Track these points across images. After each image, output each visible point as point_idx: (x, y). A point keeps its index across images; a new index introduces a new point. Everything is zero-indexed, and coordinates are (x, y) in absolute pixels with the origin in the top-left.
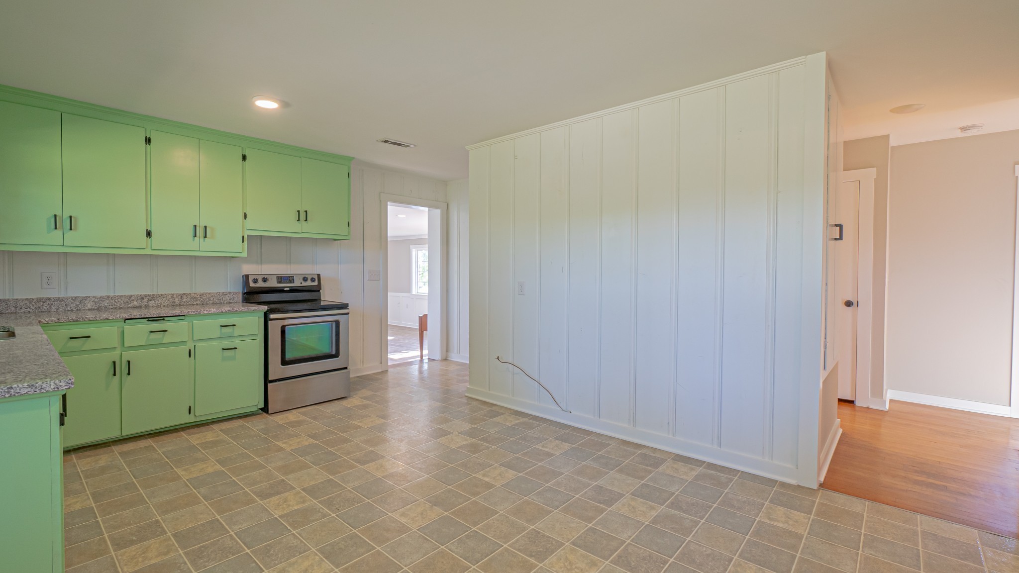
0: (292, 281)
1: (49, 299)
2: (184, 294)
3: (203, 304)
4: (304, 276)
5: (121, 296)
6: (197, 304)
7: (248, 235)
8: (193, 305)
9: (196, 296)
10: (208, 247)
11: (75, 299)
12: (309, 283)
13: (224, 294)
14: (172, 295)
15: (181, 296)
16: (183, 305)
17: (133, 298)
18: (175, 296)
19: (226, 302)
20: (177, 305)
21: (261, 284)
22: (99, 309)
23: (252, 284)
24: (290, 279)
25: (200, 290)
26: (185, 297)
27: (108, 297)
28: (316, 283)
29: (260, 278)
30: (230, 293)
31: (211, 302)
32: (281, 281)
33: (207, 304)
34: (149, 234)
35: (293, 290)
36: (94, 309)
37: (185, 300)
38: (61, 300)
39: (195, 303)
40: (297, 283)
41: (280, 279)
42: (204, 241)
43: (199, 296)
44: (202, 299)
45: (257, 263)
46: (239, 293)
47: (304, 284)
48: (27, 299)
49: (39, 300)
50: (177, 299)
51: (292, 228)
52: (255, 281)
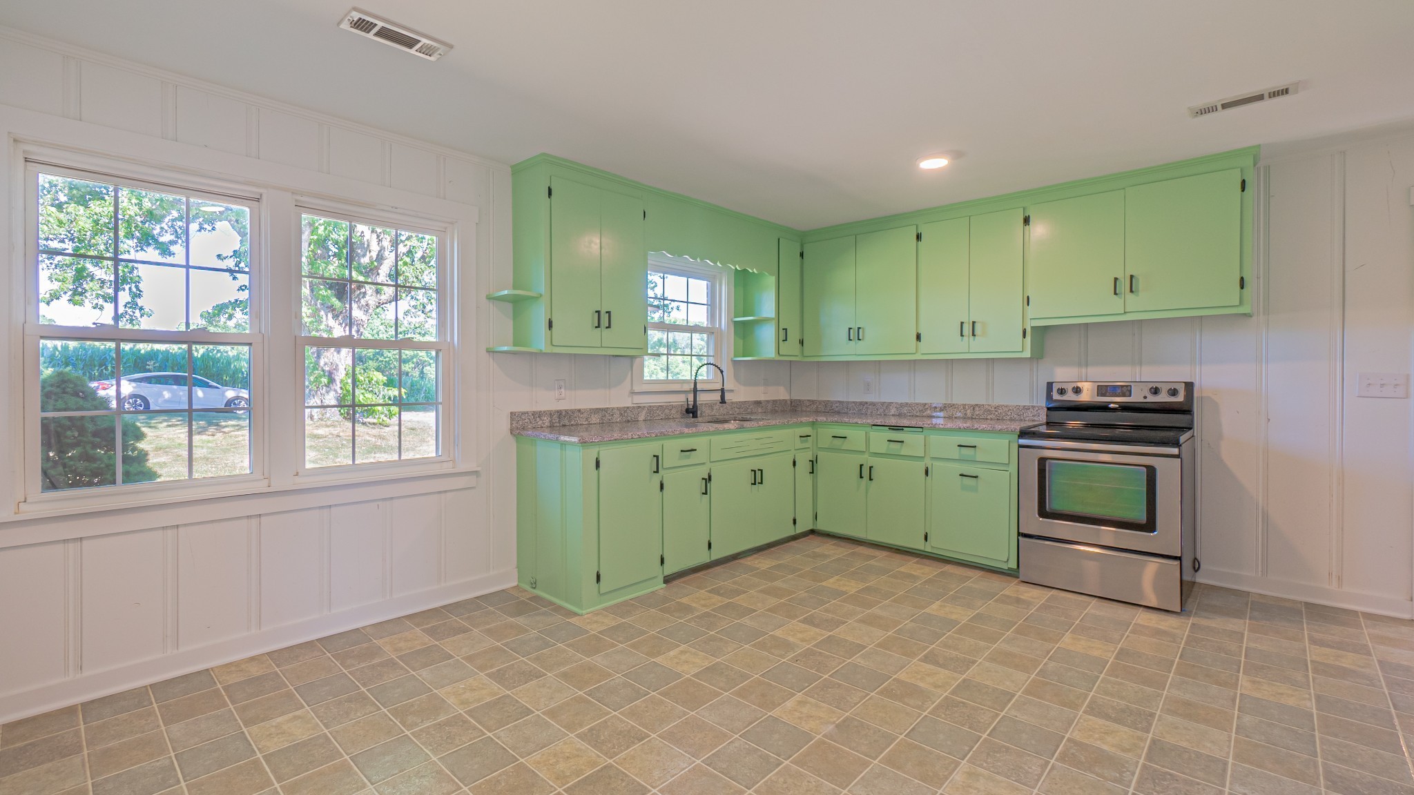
0: (1128, 393)
1: (867, 403)
2: (977, 405)
3: (998, 419)
4: (1151, 385)
5: (917, 404)
6: (991, 419)
7: (1032, 327)
8: (987, 419)
9: (989, 408)
10: (979, 347)
11: (883, 404)
12: (1163, 398)
13: (1026, 408)
14: (964, 406)
15: (974, 407)
16: (975, 418)
17: (927, 407)
18: (967, 407)
19: (1027, 419)
20: (968, 418)
21: (1070, 397)
22: (900, 415)
23: (1056, 396)
24: (1126, 390)
25: (999, 400)
26: (977, 409)
27: (907, 404)
28: (1180, 398)
29: (1069, 387)
30: (1033, 407)
31: (1008, 418)
32: (1106, 393)
33: (1003, 420)
34: (918, 337)
35: (1125, 408)
36: (896, 415)
37: (977, 413)
38: (873, 404)
39: (989, 417)
40: (1136, 397)
41: (1102, 390)
42: (974, 340)
43: (993, 409)
44: (997, 413)
45: (1080, 365)
46: (1040, 408)
47: (1152, 399)
48: (854, 402)
49: (862, 404)
50: (968, 411)
51: (1106, 308)
52: (1062, 392)
